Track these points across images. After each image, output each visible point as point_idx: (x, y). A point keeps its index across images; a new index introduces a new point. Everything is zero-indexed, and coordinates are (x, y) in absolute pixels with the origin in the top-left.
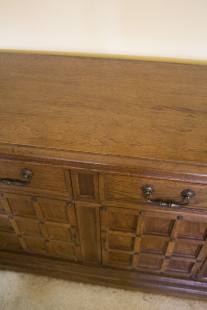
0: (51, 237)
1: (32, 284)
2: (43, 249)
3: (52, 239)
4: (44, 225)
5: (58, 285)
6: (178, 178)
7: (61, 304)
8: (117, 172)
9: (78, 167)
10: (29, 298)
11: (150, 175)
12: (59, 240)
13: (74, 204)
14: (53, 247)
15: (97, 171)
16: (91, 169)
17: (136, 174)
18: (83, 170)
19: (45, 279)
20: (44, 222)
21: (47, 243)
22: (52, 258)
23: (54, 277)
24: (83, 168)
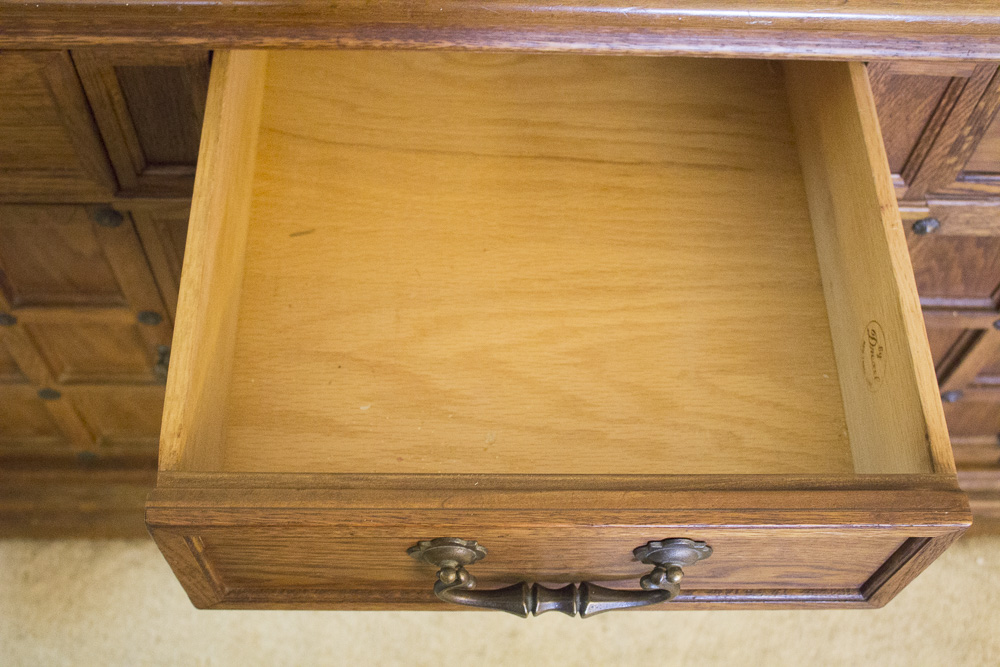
0: (64, 377)
1: (26, 576)
2: (42, 432)
3: (69, 383)
4: (19, 329)
5: (136, 564)
6: (579, 40)
7: (158, 640)
8: (293, 37)
9: (107, 34)
10: (20, 637)
11: (449, 38)
12: (99, 382)
13: (130, 214)
14: (79, 414)
15: (200, 45)
16: (168, 39)
17: (385, 39)
18: (132, 45)
19: (80, 550)
20: (15, 313)
21: (51, 405)
22: (91, 463)
23: (111, 535)
24: (128, 35)
